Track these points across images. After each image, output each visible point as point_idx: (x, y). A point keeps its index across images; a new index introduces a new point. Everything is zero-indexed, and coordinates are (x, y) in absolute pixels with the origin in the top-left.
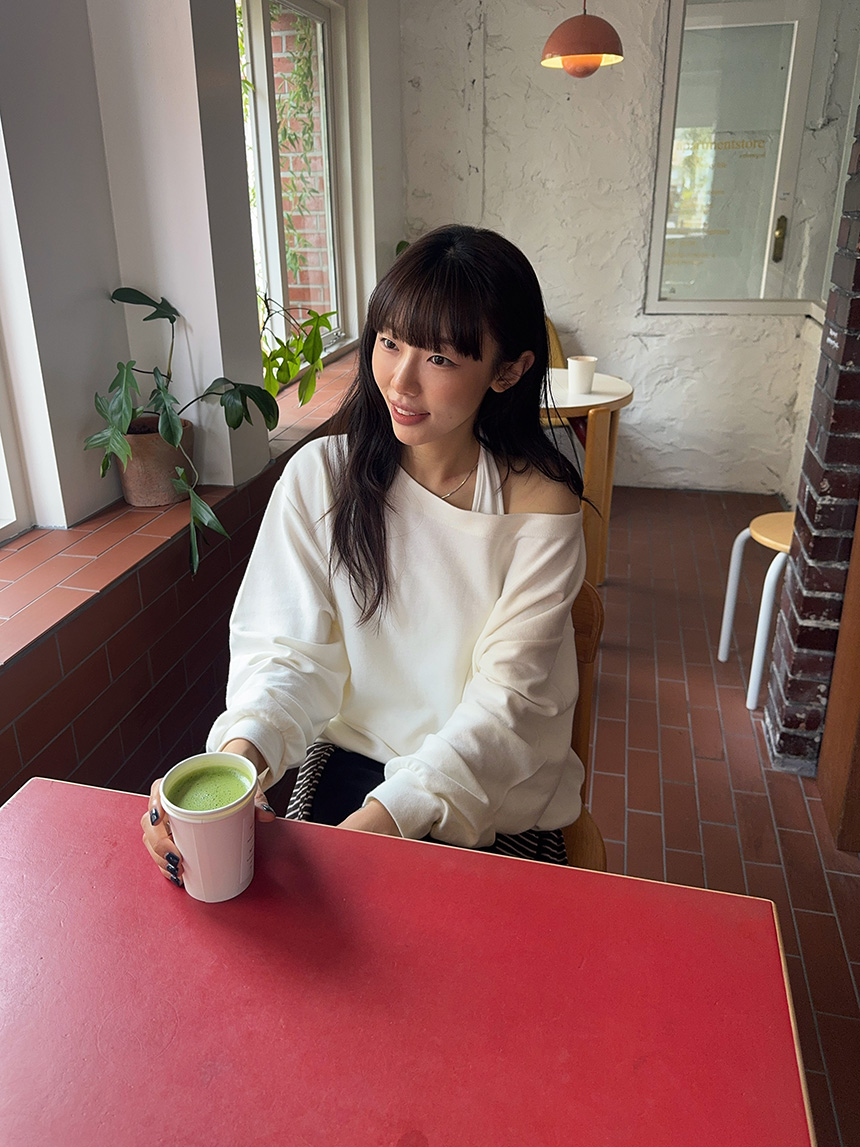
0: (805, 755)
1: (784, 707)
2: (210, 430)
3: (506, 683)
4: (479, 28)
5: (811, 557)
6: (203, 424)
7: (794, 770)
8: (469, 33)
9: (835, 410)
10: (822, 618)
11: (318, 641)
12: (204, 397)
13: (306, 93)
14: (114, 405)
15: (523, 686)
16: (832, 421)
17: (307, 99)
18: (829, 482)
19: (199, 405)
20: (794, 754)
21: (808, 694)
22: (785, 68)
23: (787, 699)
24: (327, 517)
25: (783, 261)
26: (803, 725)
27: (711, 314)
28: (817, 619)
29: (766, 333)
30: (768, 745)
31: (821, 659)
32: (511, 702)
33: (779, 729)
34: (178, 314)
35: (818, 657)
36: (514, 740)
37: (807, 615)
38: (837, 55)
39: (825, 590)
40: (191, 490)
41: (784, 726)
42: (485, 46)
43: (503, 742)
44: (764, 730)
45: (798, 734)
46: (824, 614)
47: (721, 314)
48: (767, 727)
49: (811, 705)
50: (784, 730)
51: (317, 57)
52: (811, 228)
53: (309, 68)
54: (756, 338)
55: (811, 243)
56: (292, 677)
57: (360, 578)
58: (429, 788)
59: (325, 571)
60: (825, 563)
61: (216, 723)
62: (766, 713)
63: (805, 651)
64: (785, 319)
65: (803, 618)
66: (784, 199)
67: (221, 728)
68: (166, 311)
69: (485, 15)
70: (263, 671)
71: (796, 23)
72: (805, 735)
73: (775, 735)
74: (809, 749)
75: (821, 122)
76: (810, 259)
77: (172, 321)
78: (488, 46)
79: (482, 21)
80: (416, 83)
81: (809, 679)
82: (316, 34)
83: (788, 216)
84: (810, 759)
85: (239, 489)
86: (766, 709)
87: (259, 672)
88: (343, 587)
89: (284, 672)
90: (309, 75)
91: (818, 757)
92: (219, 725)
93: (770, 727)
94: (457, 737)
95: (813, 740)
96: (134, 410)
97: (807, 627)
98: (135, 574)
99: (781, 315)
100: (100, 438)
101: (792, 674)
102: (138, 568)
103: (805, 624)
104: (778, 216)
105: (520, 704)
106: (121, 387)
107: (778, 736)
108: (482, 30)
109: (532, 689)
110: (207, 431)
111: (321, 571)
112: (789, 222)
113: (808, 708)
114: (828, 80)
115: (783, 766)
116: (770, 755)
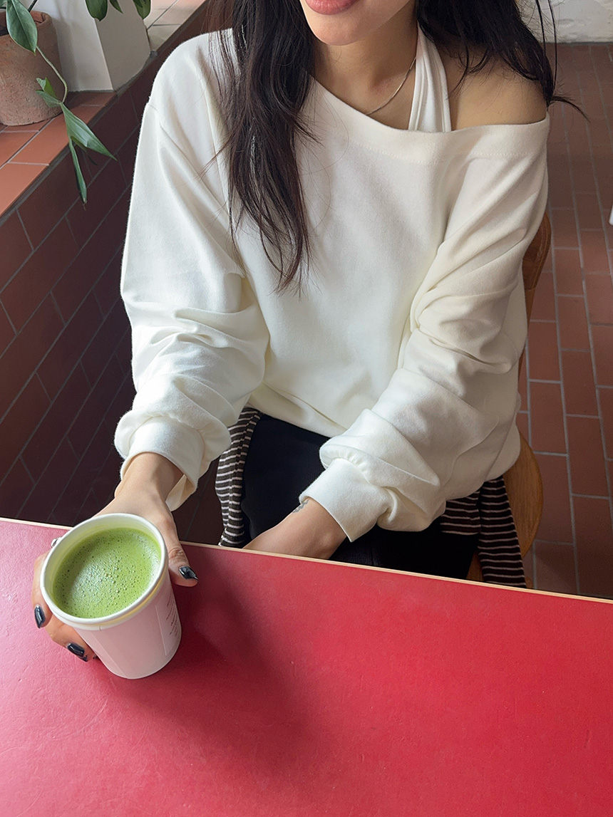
3: (454, 345)
6: (65, 15)
11: (229, 308)
15: (474, 346)
24: (220, 159)
32: (461, 368)
36: (464, 411)
40: (61, 104)
43: (453, 415)
56: (203, 356)
57: (270, 229)
58: (374, 483)
59: (226, 225)
61: (120, 424)
67: (127, 430)
70: (168, 352)
85: (120, 93)
87: (164, 353)
88: (250, 242)
89: (193, 352)
92: (124, 426)
94: (400, 416)
98: (16, 213)
102: (17, 207)
105: (472, 367)
109: (486, 348)
111: (218, 222)
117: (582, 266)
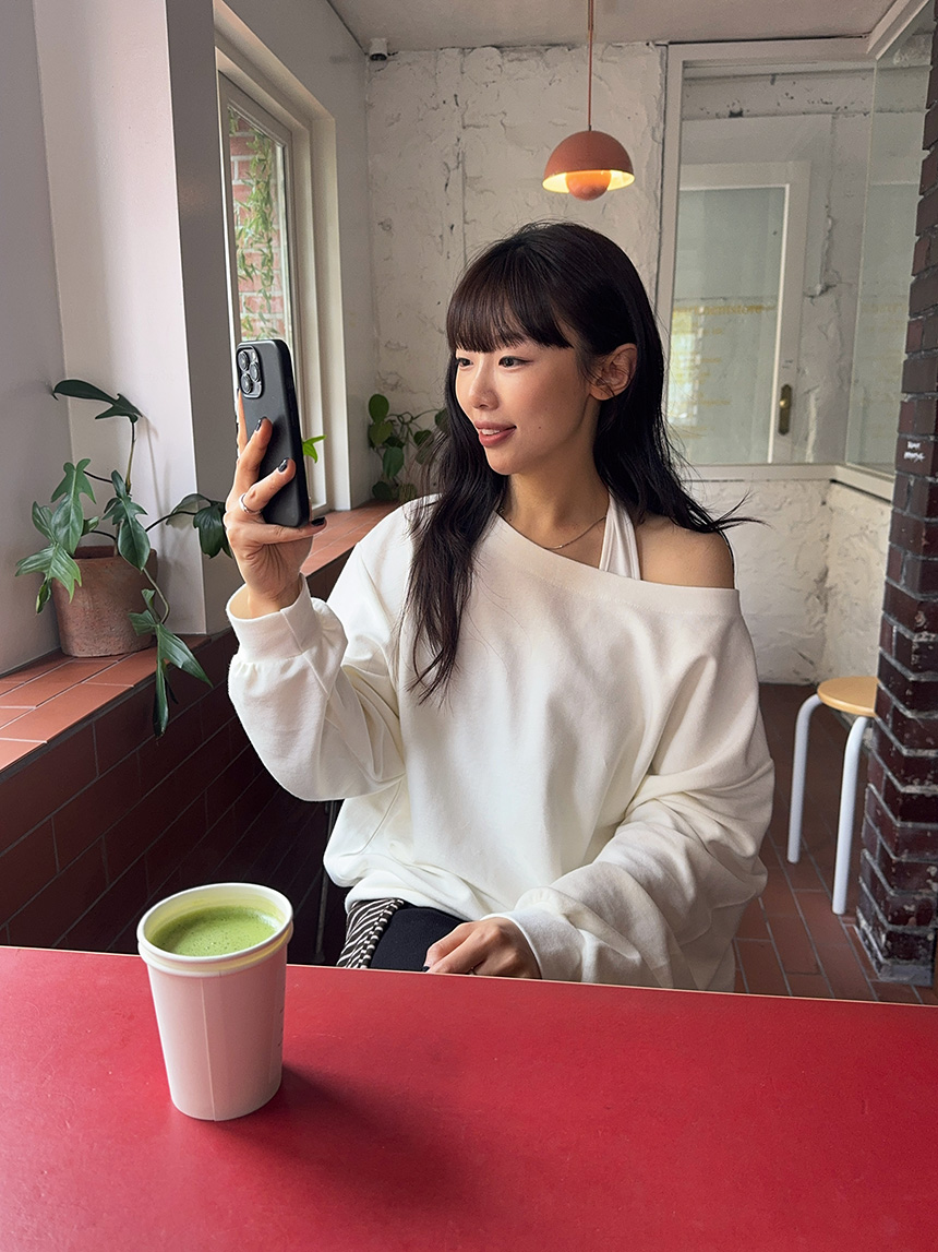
0: (918, 958)
1: (888, 898)
2: (176, 563)
4: (458, 167)
5: (910, 708)
6: (168, 554)
7: (905, 979)
8: (446, 172)
9: (927, 528)
10: (927, 783)
12: (171, 518)
13: (266, 221)
14: (58, 518)
16: (924, 542)
17: (266, 229)
18: (926, 615)
19: (162, 528)
20: (904, 958)
21: (916, 880)
22: (777, 233)
23: (892, 887)
25: (789, 434)
26: (912, 920)
27: (726, 481)
28: (921, 783)
29: (789, 500)
30: (868, 953)
31: (929, 834)
33: (883, 928)
34: (140, 414)
35: (925, 831)
37: (909, 779)
38: (830, 222)
39: (929, 747)
40: (159, 625)
41: (891, 923)
42: (464, 189)
44: (860, 938)
45: (909, 932)
46: (930, 776)
47: (737, 481)
48: (864, 932)
49: (921, 893)
50: (890, 927)
51: (276, 185)
52: (817, 399)
53: (268, 193)
54: (777, 506)
55: (818, 414)
60: (927, 713)
62: (860, 915)
63: (910, 825)
64: (808, 484)
65: (905, 783)
66: (787, 367)
68: (123, 408)
69: (464, 154)
71: (787, 187)
72: (916, 933)
73: (877, 938)
74: (922, 950)
75: (819, 288)
76: (818, 433)
77: (133, 420)
78: (467, 188)
79: (461, 160)
80: (386, 226)
81: (916, 860)
82: (275, 160)
83: (792, 385)
84: (924, 964)
85: (214, 639)
86: (858, 910)
90: (268, 200)
91: (932, 961)
93: (868, 931)
95: (925, 938)
96: (86, 522)
97: (911, 795)
98: (90, 725)
99: (802, 480)
100: (37, 560)
101: (896, 855)
102: (94, 719)
103: (908, 791)
104: (782, 385)
106: (69, 493)
107: (883, 937)
108: (460, 169)
110: (173, 564)
112: (794, 392)
113: (918, 897)
114: (823, 246)
115: (892, 975)
116: (874, 964)
117: (762, 906)
